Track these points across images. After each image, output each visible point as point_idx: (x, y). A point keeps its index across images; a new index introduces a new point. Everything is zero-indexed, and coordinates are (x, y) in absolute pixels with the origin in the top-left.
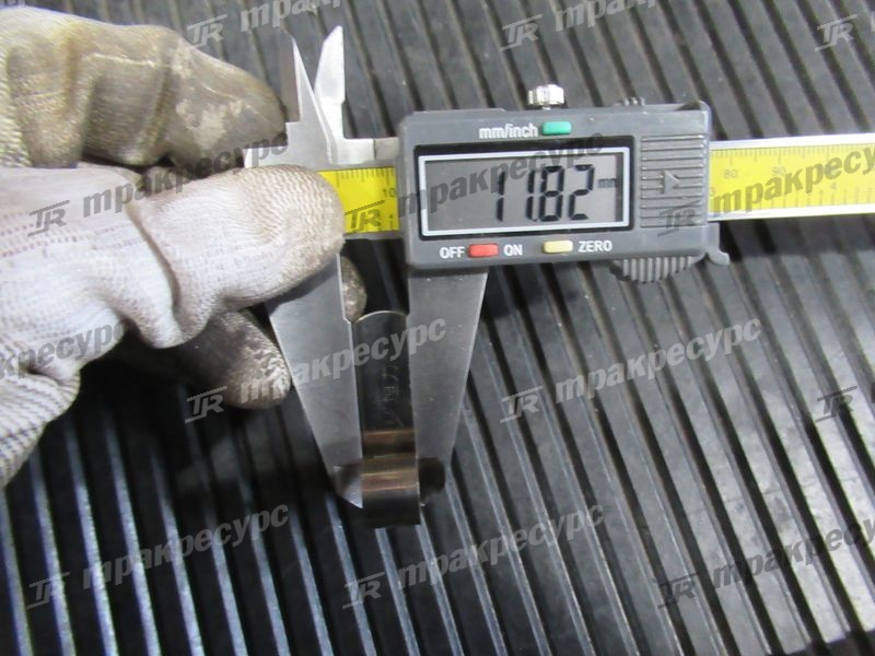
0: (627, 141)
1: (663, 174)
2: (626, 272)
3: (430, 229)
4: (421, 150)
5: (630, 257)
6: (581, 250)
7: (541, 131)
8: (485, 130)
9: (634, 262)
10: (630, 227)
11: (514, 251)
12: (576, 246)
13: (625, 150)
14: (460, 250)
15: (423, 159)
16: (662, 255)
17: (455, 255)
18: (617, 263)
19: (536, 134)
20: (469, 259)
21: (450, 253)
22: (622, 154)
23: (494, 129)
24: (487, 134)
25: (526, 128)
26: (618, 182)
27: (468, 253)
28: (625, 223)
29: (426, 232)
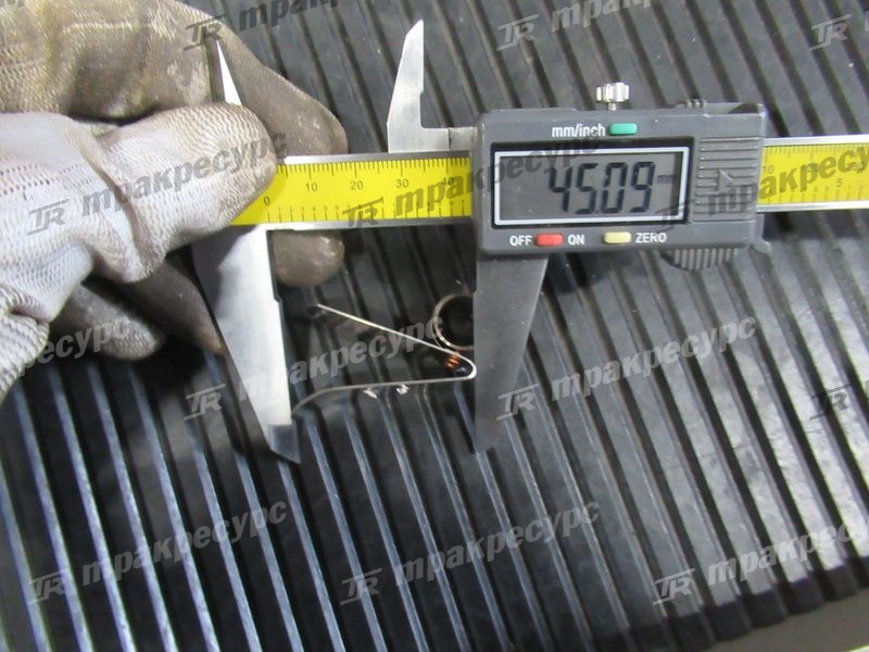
0: (688, 142)
1: (719, 173)
2: (677, 261)
3: (501, 218)
4: (496, 147)
5: (681, 248)
6: (638, 241)
7: (608, 131)
8: (557, 129)
9: (685, 252)
10: (684, 221)
11: (577, 240)
12: (634, 237)
13: (685, 150)
14: (528, 239)
15: (498, 155)
16: (710, 247)
17: (524, 243)
18: (669, 253)
19: (604, 134)
20: (535, 247)
21: (518, 241)
22: (682, 153)
23: (565, 129)
24: (559, 133)
25: (594, 128)
26: (676, 178)
27: (535, 241)
28: (680, 216)
29: (498, 222)
